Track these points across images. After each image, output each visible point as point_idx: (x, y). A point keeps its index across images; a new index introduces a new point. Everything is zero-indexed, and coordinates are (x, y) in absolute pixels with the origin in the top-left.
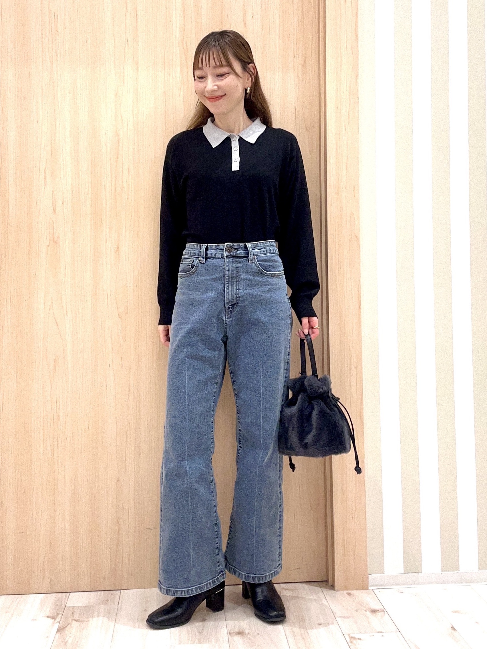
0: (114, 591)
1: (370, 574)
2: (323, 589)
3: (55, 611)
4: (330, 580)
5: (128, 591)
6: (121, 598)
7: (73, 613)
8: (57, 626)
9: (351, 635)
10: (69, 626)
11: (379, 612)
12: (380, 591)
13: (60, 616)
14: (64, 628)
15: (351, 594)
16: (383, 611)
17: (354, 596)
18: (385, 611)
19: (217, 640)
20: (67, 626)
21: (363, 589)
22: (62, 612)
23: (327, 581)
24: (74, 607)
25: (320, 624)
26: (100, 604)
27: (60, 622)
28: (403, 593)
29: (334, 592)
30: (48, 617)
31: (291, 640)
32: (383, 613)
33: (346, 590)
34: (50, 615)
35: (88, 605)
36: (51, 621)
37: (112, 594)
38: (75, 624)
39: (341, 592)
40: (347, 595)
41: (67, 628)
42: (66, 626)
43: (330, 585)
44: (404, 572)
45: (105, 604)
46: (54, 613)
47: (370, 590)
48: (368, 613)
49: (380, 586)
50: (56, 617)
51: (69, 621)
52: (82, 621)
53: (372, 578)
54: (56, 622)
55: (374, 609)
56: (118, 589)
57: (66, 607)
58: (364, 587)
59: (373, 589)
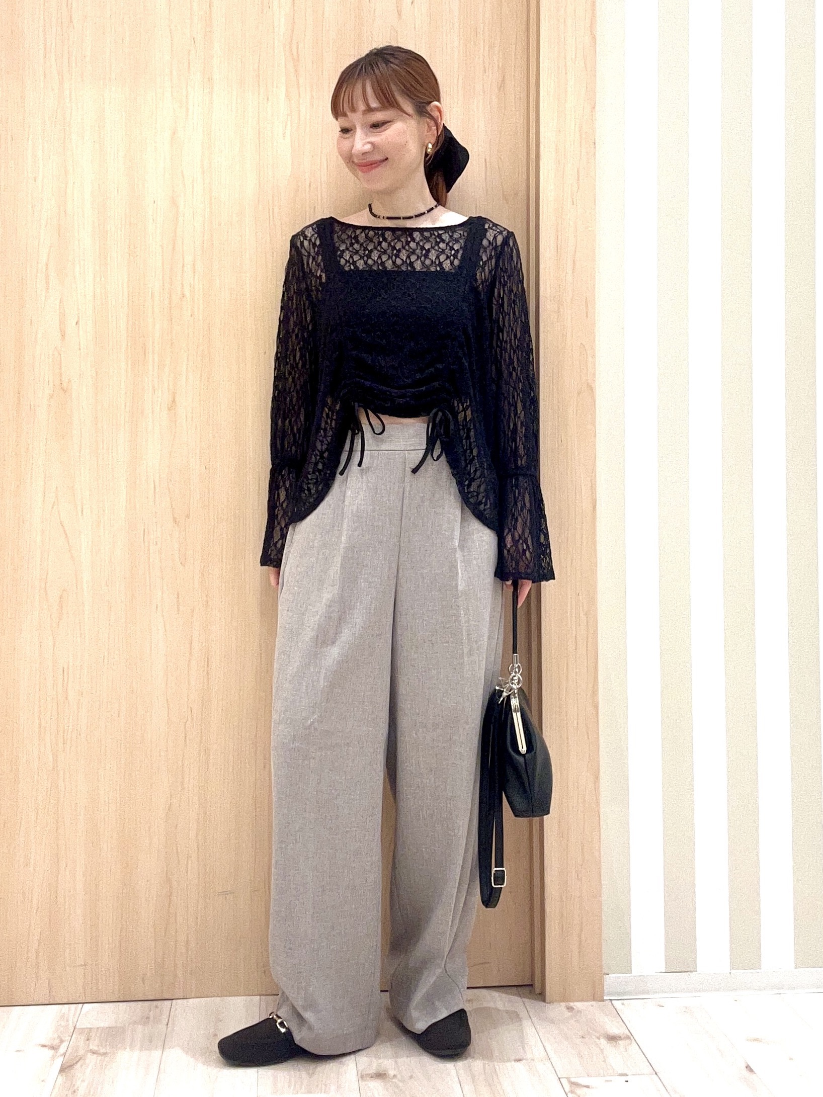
0: (159, 1003)
1: (606, 974)
2: (526, 1000)
3: (56, 1036)
4: (537, 984)
5: (185, 1001)
6: (172, 1014)
7: (88, 1040)
8: (59, 1062)
9: (573, 1080)
10: (82, 1061)
11: (622, 1040)
12: (623, 1004)
13: (66, 1043)
14: (74, 1064)
15: (573, 1009)
16: (628, 1038)
17: (579, 1012)
18: (632, 1038)
19: (340, 1087)
21: (594, 1000)
22: (70, 1038)
23: (532, 985)
24: (90, 1029)
25: (520, 1060)
26: (135, 1023)
27: (64, 1054)
28: (663, 1006)
29: (543, 1003)
30: (44, 1046)
32: (628, 1041)
33: (563, 1001)
34: (47, 1042)
35: (114, 1025)
36: (50, 1053)
37: (157, 1007)
38: (91, 1059)
39: (556, 1005)
40: (565, 1009)
41: (79, 1064)
42: (75, 1062)
43: (536, 993)
44: (666, 969)
45: (144, 1024)
46: (54, 1039)
47: (607, 1002)
48: (603, 1042)
49: (623, 995)
50: (59, 1046)
51: (81, 1052)
52: (105, 1054)
53: (611, 981)
54: (58, 1054)
55: (613, 1034)
56: (168, 998)
57: (76, 1030)
58: (596, 995)
59: (611, 1000)
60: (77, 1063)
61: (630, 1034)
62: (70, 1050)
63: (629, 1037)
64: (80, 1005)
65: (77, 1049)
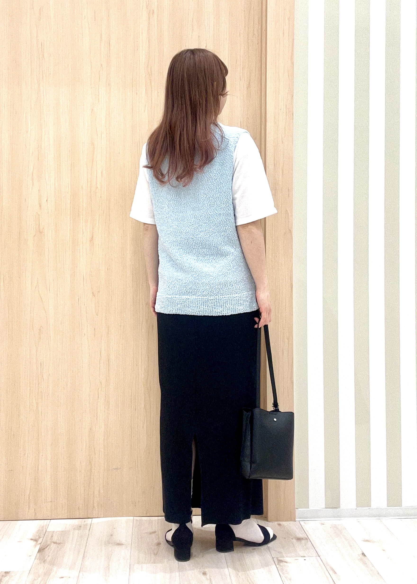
0: (86, 519)
1: (296, 509)
5: (98, 519)
6: (92, 525)
7: (52, 537)
8: (38, 547)
9: (279, 559)
10: (49, 547)
11: (304, 540)
12: (304, 523)
13: (42, 538)
15: (281, 525)
17: (284, 526)
21: (291, 520)
22: (44, 535)
24: (53, 532)
26: (74, 529)
27: (41, 543)
28: (324, 524)
29: (267, 522)
30: (32, 539)
32: (307, 540)
33: (276, 521)
34: (33, 538)
35: (65, 530)
36: (34, 543)
37: (85, 522)
38: (53, 546)
39: (273, 523)
40: (277, 525)
42: (45, 547)
44: (326, 507)
45: (79, 529)
46: (36, 536)
47: (297, 522)
48: (294, 541)
49: (305, 518)
50: (38, 540)
51: (49, 543)
52: (59, 543)
53: (299, 512)
54: (38, 544)
55: (299, 537)
56: (91, 517)
57: (46, 532)
58: (292, 518)
59: (299, 521)
60: (46, 548)
61: (308, 538)
62: (43, 541)
63: (307, 539)
64: (49, 520)
65: (47, 541)
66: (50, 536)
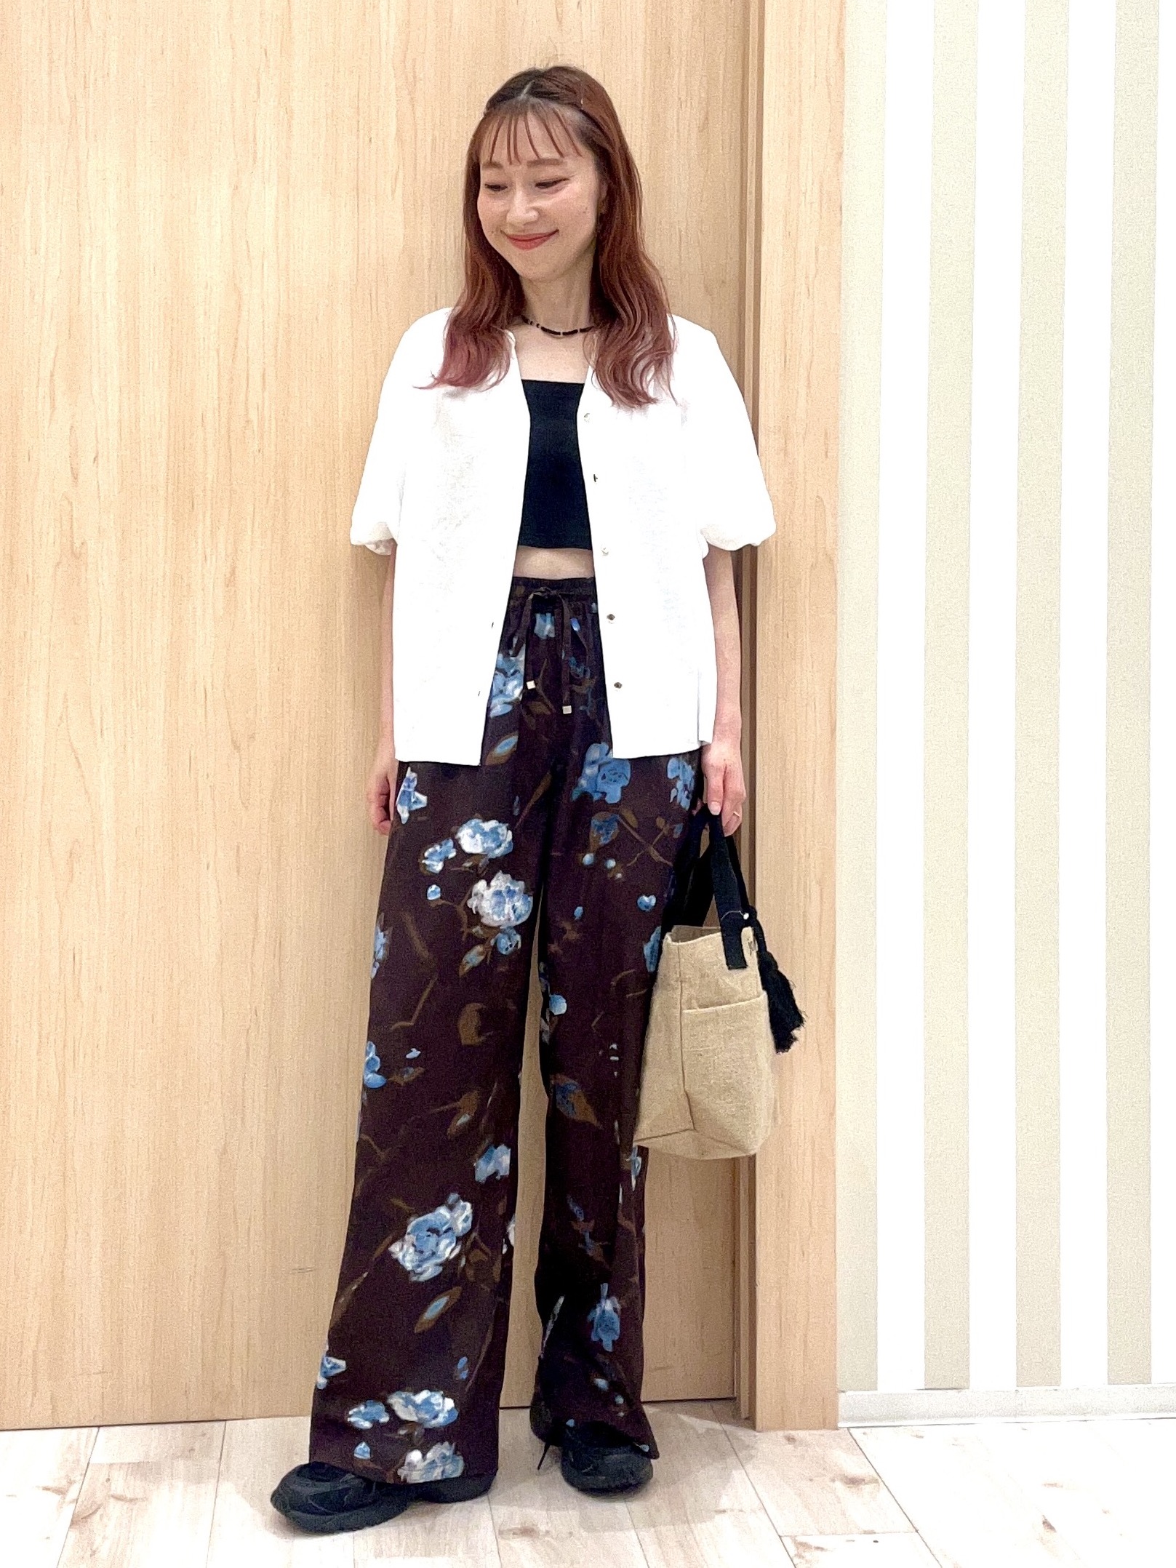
0: (208, 1425)
1: (842, 1392)
2: (726, 1426)
3: (64, 1475)
4: (744, 1404)
5: (246, 1422)
6: (226, 1442)
7: (108, 1480)
8: (68, 1511)
9: (800, 1539)
10: (100, 1511)
11: (866, 1484)
12: (864, 1434)
13: (77, 1486)
14: (88, 1516)
15: (795, 1440)
16: (874, 1481)
17: (804, 1444)
18: (880, 1480)
19: (470, 1548)
20: (94, 1513)
21: (824, 1427)
22: (82, 1477)
24: (111, 1465)
25: (723, 1512)
26: (175, 1457)
27: (76, 1500)
28: (922, 1437)
29: (753, 1432)
30: (47, 1489)
31: (652, 1549)
32: (875, 1485)
33: (782, 1427)
34: (51, 1484)
35: (145, 1459)
36: (54, 1499)
37: (204, 1435)
38: (114, 1509)
39: (772, 1434)
40: (785, 1441)
41: (97, 1516)
42: (91, 1511)
43: (743, 1416)
44: (926, 1385)
45: (187, 1459)
46: (61, 1479)
47: (843, 1430)
48: (839, 1485)
49: (869, 1421)
50: (67, 1490)
51: (100, 1496)
52: (131, 1500)
53: (848, 1400)
54: (66, 1502)
55: (852, 1476)
56: (221, 1418)
57: (90, 1465)
58: (828, 1422)
59: (848, 1428)
61: (876, 1476)
62: (83, 1494)
63: (876, 1480)
64: (95, 1430)
65: (94, 1494)
66: (103, 1478)
